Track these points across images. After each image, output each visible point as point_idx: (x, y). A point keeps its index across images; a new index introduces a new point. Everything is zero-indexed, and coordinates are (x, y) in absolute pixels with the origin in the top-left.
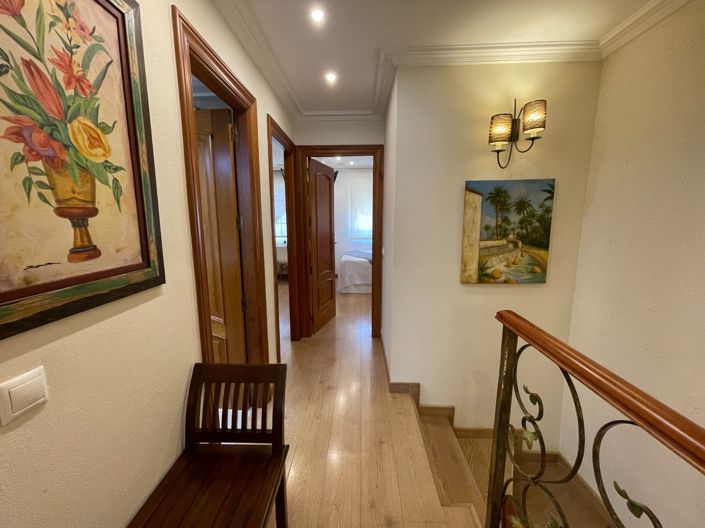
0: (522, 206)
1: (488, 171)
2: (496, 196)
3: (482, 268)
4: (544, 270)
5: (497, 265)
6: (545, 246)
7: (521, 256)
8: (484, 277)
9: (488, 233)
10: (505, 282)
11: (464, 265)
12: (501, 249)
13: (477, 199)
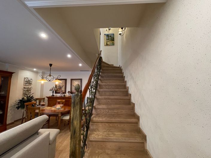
0: (111, 36)
1: (107, 33)
2: (108, 35)
3: (107, 44)
4: (114, 43)
5: (108, 43)
6: (114, 41)
7: (111, 42)
8: (107, 45)
9: (107, 39)
10: (110, 45)
11: (105, 43)
12: (109, 41)
13: (106, 36)
